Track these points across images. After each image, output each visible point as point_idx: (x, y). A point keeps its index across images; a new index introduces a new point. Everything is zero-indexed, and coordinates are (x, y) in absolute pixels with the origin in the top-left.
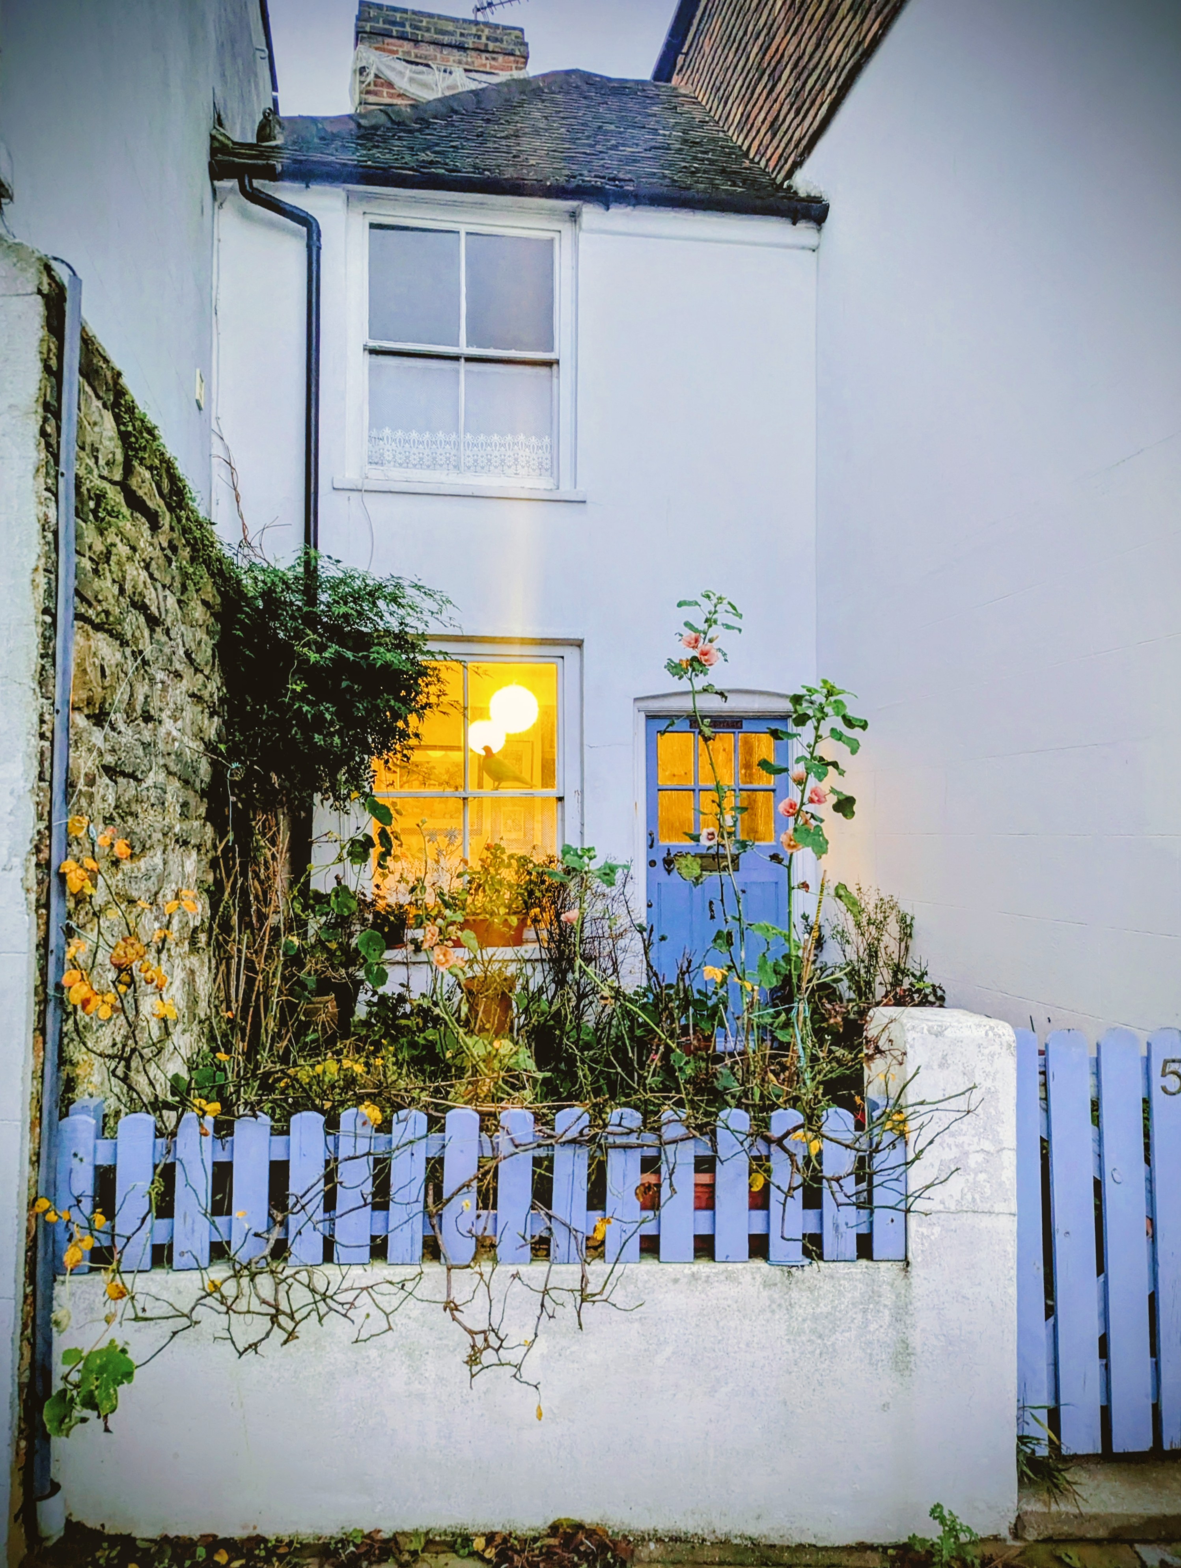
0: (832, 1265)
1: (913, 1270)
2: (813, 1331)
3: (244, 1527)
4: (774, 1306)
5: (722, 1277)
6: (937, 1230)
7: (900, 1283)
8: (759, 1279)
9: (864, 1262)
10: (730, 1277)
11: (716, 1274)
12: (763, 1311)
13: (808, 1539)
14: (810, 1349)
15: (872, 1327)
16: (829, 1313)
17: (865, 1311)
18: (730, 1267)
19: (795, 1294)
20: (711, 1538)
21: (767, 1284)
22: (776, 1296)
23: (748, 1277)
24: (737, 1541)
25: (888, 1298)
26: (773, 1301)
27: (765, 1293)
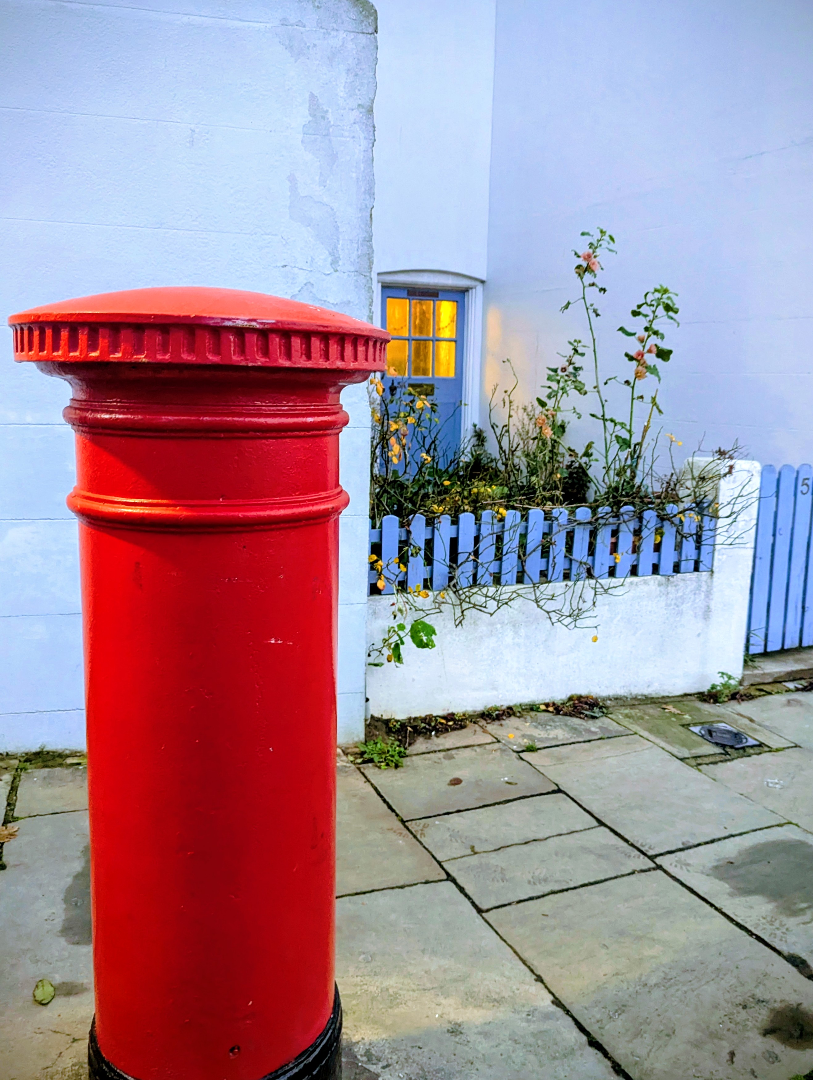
0: (684, 575)
1: (715, 575)
2: (675, 604)
3: (444, 710)
4: (661, 594)
5: (642, 583)
6: (725, 557)
7: (709, 580)
8: (657, 582)
9: (696, 573)
10: (645, 583)
11: (640, 581)
12: (656, 597)
13: (666, 694)
14: (673, 612)
15: (697, 600)
16: (681, 596)
17: (695, 594)
18: (646, 578)
19: (669, 588)
20: (629, 697)
21: (660, 585)
22: (662, 590)
23: (652, 582)
24: (640, 697)
25: (704, 588)
26: (661, 592)
27: (658, 589)
